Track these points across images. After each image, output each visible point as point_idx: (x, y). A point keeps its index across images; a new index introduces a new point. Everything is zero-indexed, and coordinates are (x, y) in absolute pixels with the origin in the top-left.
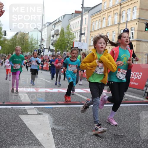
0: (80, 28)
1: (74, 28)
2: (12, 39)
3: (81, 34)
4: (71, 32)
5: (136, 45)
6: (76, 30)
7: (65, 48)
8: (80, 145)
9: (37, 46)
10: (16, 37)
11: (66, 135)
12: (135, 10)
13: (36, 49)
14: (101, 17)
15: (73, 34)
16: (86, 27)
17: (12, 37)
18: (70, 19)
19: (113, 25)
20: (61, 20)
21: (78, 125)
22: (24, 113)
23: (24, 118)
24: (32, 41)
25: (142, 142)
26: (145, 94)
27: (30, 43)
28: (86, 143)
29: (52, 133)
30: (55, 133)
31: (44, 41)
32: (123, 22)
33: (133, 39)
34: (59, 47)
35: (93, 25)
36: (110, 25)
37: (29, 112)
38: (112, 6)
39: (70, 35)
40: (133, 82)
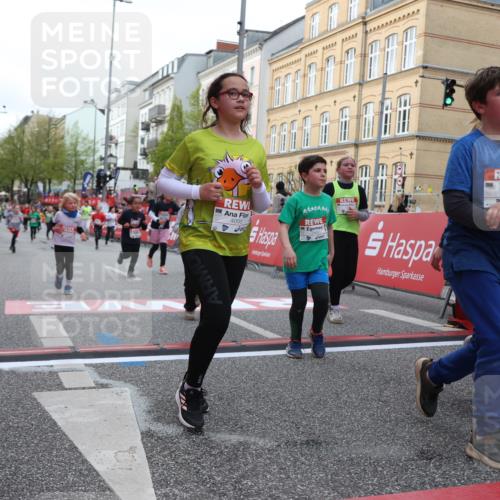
2: (10, 139)
5: (415, 152)
8: (236, 482)
9: (92, 159)
10: (24, 132)
11: (189, 454)
12: (411, 39)
13: (91, 172)
14: (302, 62)
17: (10, 131)
18: (203, 71)
19: (341, 89)
20: (173, 73)
22: (49, 383)
25: (435, 466)
26: (445, 311)
27: (70, 152)
28: (256, 475)
29: (145, 448)
30: (154, 447)
32: (372, 78)
33: (406, 132)
35: (277, 88)
36: (330, 87)
38: (339, 26)
40: (409, 270)
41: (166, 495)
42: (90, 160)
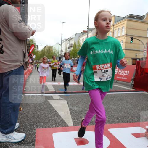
1: (82, 42)
2: (42, 51)
7: (77, 56)
10: (45, 49)
11: (79, 113)
12: (123, 29)
13: (58, 57)
17: (42, 49)
18: (80, 36)
20: (74, 37)
21: (87, 107)
22: (51, 98)
23: (51, 102)
24: (55, 52)
29: (70, 112)
30: (72, 112)
31: (63, 51)
32: (115, 37)
34: (73, 55)
37: (54, 98)
40: (123, 77)
41: (74, 121)
42: (58, 55)
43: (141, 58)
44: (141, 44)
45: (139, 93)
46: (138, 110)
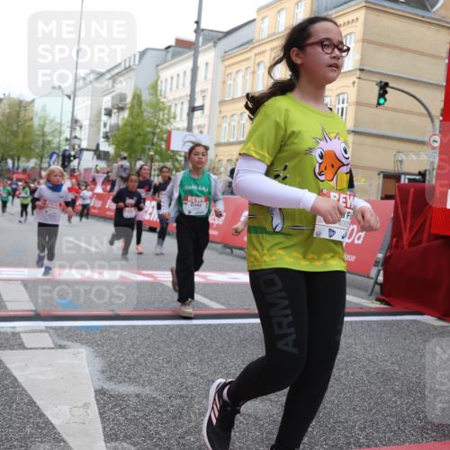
0: (188, 92)
1: (171, 89)
3: (193, 109)
4: (163, 103)
5: (351, 145)
6: (177, 96)
7: (143, 151)
9: (58, 140)
11: (138, 411)
12: (350, 43)
13: (57, 151)
14: (252, 61)
15: (170, 107)
16: (207, 89)
18: (162, 64)
20: (134, 65)
22: (11, 342)
23: (11, 360)
26: (373, 289)
27: (38, 133)
29: (98, 404)
30: (106, 404)
31: (81, 127)
34: (126, 145)
35: (229, 83)
37: (27, 340)
39: (160, 109)
42: (56, 140)
43: (420, 173)
44: (421, 114)
45: (402, 321)
46: (396, 393)
